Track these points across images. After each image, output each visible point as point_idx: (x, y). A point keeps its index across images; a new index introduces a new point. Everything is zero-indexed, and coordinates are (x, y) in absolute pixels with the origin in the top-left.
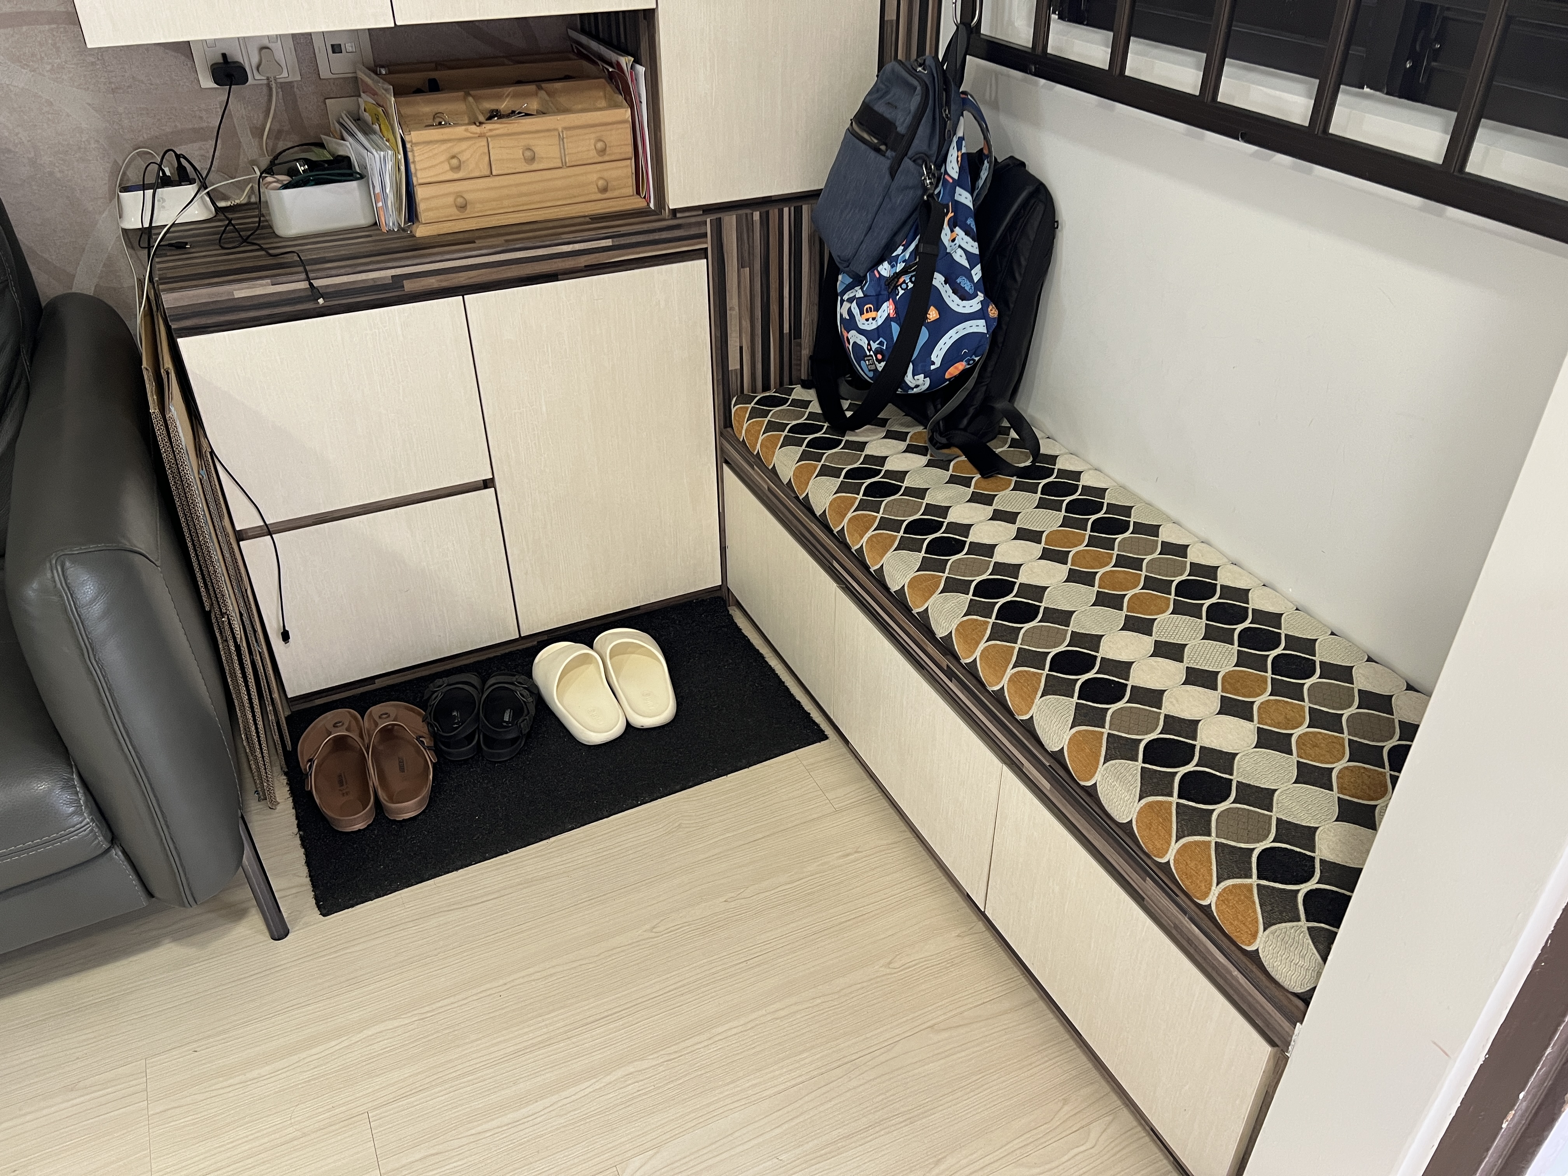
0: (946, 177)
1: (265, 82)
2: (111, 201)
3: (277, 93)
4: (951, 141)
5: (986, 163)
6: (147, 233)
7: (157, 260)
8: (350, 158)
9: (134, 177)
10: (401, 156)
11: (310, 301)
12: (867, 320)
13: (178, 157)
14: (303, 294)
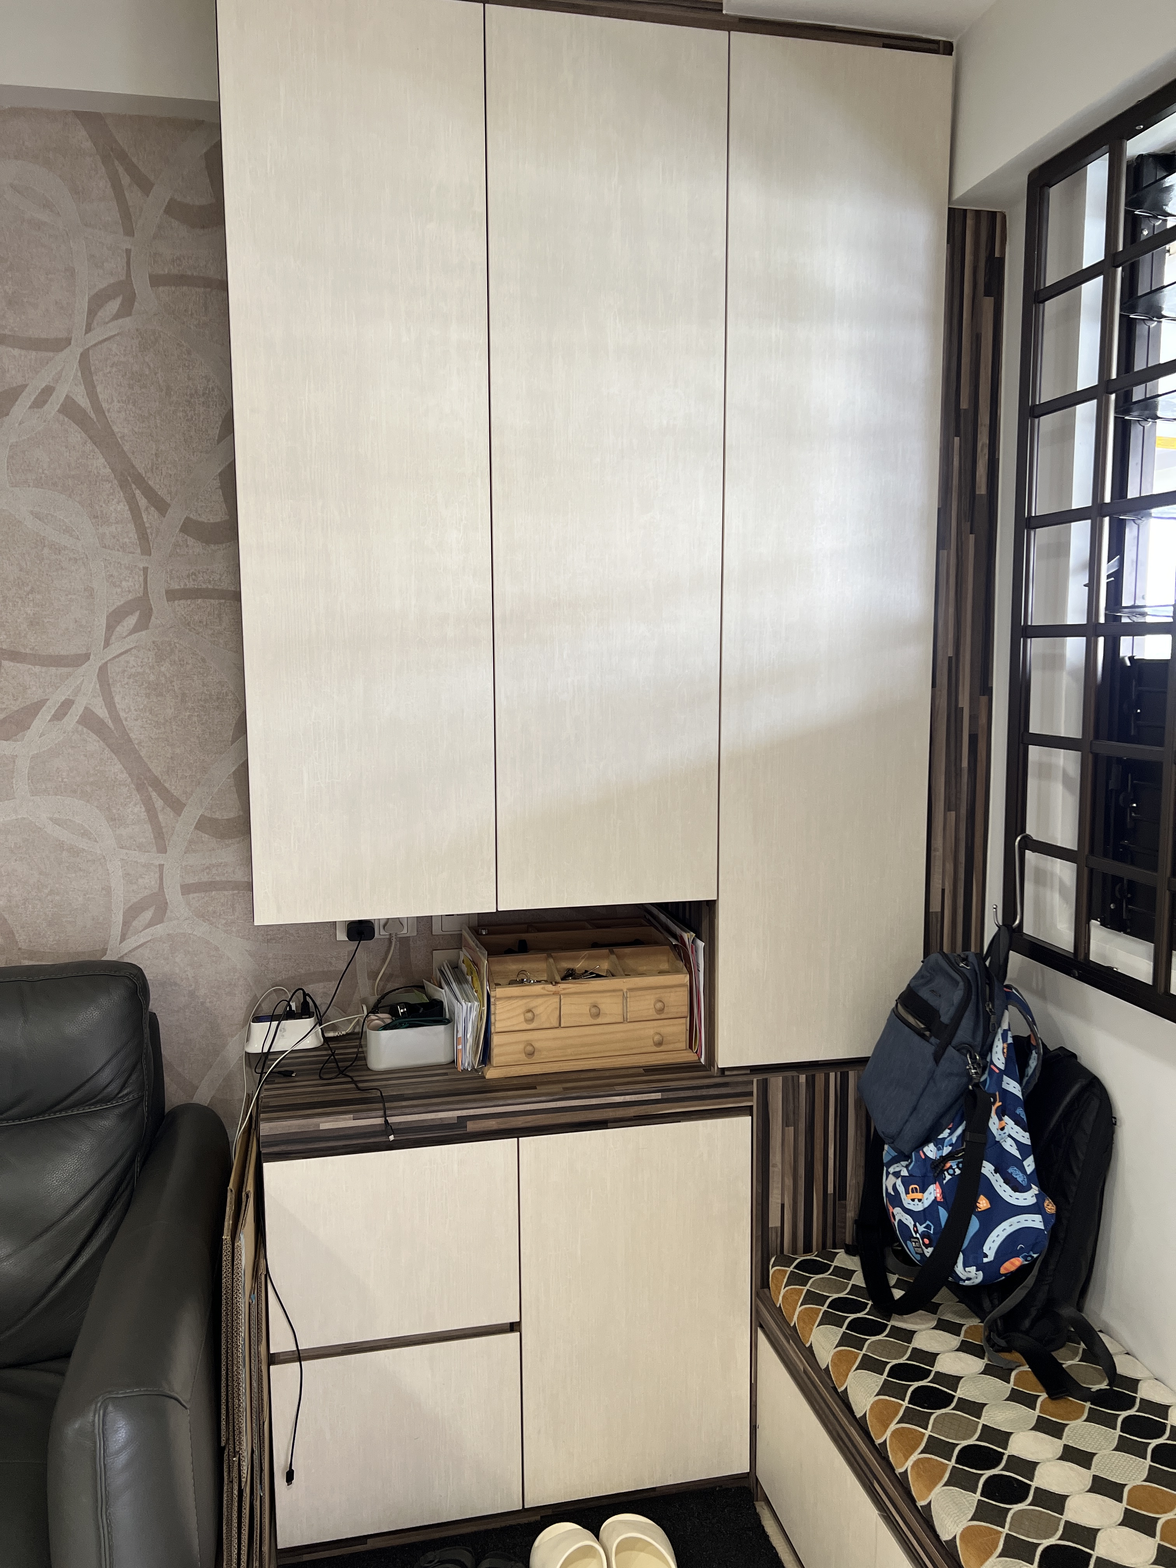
0: (992, 1067)
1: (388, 937)
2: (243, 1027)
3: (396, 945)
4: (995, 1034)
5: (1034, 1054)
6: (265, 1057)
7: (266, 1087)
8: (443, 1003)
9: (266, 1009)
10: (485, 1008)
11: (382, 1135)
12: (913, 1200)
13: (305, 994)
14: (378, 1129)
